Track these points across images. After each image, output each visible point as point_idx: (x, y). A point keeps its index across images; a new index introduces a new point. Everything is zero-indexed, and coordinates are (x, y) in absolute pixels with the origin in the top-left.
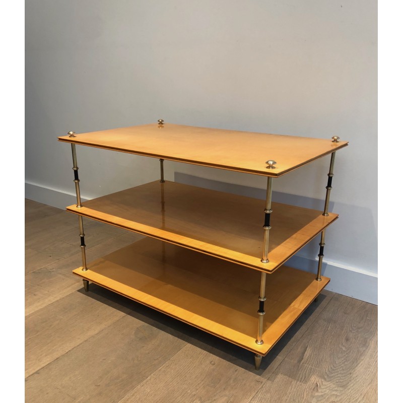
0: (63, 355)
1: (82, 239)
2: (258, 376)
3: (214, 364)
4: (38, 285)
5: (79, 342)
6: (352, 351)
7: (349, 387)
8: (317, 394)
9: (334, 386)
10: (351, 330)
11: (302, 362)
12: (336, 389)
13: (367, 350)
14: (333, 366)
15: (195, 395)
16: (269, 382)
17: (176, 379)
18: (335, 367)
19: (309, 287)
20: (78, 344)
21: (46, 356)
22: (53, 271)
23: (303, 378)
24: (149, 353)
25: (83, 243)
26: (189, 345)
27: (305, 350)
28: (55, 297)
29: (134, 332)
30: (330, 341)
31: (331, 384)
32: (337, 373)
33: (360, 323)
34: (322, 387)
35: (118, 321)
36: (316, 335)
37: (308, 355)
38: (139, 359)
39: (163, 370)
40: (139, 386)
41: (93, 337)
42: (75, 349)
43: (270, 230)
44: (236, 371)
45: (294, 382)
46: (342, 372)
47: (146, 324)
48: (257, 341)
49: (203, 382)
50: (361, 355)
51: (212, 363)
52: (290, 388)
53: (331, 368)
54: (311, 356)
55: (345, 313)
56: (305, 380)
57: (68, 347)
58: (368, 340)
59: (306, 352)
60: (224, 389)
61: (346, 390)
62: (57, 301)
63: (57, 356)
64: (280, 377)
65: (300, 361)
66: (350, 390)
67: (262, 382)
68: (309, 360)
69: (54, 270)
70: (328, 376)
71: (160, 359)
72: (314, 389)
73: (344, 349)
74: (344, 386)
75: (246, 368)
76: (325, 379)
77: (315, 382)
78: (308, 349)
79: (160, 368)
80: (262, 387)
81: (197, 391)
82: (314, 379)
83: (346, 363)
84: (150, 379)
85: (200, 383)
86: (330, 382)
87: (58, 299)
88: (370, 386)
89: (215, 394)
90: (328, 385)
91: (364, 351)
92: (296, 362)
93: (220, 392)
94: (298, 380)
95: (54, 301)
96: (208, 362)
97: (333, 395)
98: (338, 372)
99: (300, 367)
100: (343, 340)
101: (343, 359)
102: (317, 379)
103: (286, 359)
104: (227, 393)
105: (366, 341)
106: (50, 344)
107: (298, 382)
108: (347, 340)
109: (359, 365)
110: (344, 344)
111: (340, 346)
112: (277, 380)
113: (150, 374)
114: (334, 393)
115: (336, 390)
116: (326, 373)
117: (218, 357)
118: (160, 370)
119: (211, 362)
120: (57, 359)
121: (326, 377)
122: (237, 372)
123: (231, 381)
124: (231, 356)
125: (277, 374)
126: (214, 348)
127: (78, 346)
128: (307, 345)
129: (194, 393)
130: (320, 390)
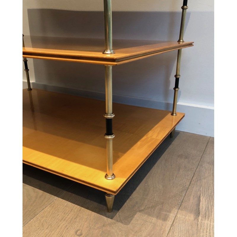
3: (81, 235)
27: (199, 201)
48: (106, 176)
51: (78, 233)
54: (208, 208)
59: (201, 203)
68: (207, 213)
78: (201, 198)
128: (199, 193)
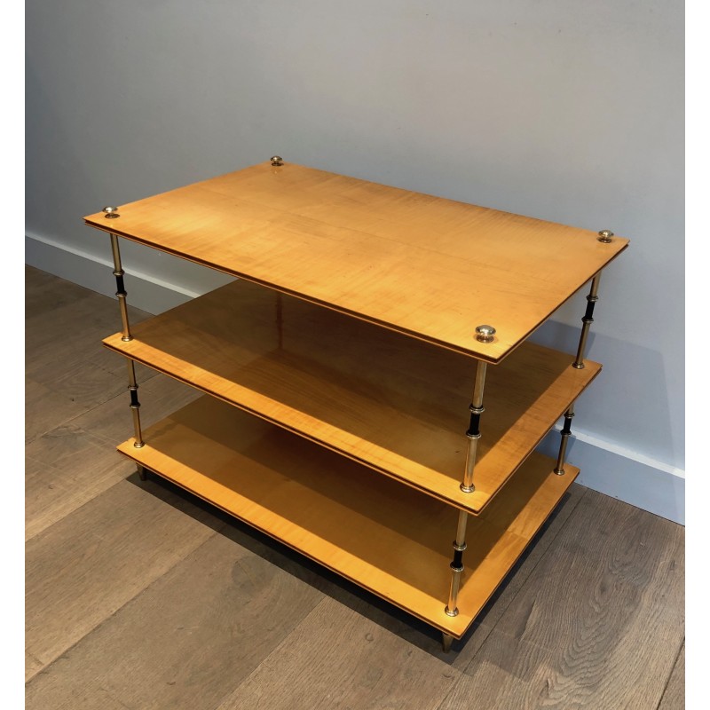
0: (109, 619)
1: (134, 395)
2: (447, 665)
4: (55, 465)
5: (135, 591)
6: (610, 614)
7: (601, 689)
8: (546, 703)
9: (577, 686)
10: (610, 568)
11: (524, 636)
12: (579, 692)
13: (637, 612)
14: (577, 644)
15: (338, 704)
16: (467, 677)
17: (306, 671)
18: (579, 647)
19: (541, 489)
20: (134, 595)
21: (78, 620)
22: (81, 434)
23: (524, 669)
24: (258, 616)
25: (135, 402)
26: (328, 600)
28: (88, 493)
29: (230, 570)
30: (573, 591)
31: (572, 682)
32: (582, 660)
33: (626, 553)
34: (556, 688)
35: (201, 546)
36: (550, 579)
37: (534, 622)
38: (242, 629)
39: (283, 650)
40: (242, 686)
41: (159, 580)
42: (128, 606)
43: (479, 440)
44: (409, 654)
45: (508, 678)
46: (591, 657)
47: (252, 554)
49: (353, 677)
50: (625, 622)
52: (501, 689)
53: (573, 649)
55: (603, 533)
56: (527, 673)
57: (116, 602)
58: (640, 590)
60: (389, 692)
61: (596, 694)
62: (91, 501)
63: (98, 622)
64: (485, 669)
65: (519, 635)
66: (603, 695)
67: (453, 678)
69: (82, 431)
70: (566, 664)
71: (278, 628)
72: (542, 692)
73: (597, 609)
74: (593, 687)
75: (426, 649)
76: (561, 672)
77: (544, 679)
79: (278, 648)
80: (454, 688)
81: (343, 696)
82: (543, 672)
83: (598, 640)
84: (262, 670)
85: (348, 678)
86: (569, 679)
87: (92, 497)
88: (637, 686)
89: (373, 702)
90: (567, 685)
91: (631, 613)
92: (513, 635)
93: (381, 698)
94: (515, 674)
95: (86, 501)
96: (361, 635)
97: (575, 703)
98: (584, 657)
99: (520, 645)
100: (596, 591)
101: (593, 631)
102: (549, 672)
103: (496, 630)
104: (394, 700)
105: (636, 593)
106: (83, 596)
107: (516, 679)
108: (603, 590)
109: (622, 642)
110: (597, 599)
111: (591, 602)
112: (478, 674)
113: (262, 660)
114: (575, 700)
115: (580, 695)
116: (564, 659)
117: (378, 626)
118: (278, 652)
119: (366, 636)
120: (98, 627)
121: (563, 667)
122: (410, 658)
123: (402, 676)
124: (401, 623)
125: (479, 662)
126: (371, 606)
127: (133, 599)
129: (337, 700)
130: (551, 696)
